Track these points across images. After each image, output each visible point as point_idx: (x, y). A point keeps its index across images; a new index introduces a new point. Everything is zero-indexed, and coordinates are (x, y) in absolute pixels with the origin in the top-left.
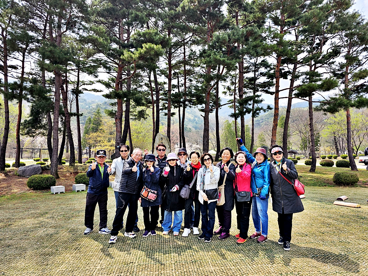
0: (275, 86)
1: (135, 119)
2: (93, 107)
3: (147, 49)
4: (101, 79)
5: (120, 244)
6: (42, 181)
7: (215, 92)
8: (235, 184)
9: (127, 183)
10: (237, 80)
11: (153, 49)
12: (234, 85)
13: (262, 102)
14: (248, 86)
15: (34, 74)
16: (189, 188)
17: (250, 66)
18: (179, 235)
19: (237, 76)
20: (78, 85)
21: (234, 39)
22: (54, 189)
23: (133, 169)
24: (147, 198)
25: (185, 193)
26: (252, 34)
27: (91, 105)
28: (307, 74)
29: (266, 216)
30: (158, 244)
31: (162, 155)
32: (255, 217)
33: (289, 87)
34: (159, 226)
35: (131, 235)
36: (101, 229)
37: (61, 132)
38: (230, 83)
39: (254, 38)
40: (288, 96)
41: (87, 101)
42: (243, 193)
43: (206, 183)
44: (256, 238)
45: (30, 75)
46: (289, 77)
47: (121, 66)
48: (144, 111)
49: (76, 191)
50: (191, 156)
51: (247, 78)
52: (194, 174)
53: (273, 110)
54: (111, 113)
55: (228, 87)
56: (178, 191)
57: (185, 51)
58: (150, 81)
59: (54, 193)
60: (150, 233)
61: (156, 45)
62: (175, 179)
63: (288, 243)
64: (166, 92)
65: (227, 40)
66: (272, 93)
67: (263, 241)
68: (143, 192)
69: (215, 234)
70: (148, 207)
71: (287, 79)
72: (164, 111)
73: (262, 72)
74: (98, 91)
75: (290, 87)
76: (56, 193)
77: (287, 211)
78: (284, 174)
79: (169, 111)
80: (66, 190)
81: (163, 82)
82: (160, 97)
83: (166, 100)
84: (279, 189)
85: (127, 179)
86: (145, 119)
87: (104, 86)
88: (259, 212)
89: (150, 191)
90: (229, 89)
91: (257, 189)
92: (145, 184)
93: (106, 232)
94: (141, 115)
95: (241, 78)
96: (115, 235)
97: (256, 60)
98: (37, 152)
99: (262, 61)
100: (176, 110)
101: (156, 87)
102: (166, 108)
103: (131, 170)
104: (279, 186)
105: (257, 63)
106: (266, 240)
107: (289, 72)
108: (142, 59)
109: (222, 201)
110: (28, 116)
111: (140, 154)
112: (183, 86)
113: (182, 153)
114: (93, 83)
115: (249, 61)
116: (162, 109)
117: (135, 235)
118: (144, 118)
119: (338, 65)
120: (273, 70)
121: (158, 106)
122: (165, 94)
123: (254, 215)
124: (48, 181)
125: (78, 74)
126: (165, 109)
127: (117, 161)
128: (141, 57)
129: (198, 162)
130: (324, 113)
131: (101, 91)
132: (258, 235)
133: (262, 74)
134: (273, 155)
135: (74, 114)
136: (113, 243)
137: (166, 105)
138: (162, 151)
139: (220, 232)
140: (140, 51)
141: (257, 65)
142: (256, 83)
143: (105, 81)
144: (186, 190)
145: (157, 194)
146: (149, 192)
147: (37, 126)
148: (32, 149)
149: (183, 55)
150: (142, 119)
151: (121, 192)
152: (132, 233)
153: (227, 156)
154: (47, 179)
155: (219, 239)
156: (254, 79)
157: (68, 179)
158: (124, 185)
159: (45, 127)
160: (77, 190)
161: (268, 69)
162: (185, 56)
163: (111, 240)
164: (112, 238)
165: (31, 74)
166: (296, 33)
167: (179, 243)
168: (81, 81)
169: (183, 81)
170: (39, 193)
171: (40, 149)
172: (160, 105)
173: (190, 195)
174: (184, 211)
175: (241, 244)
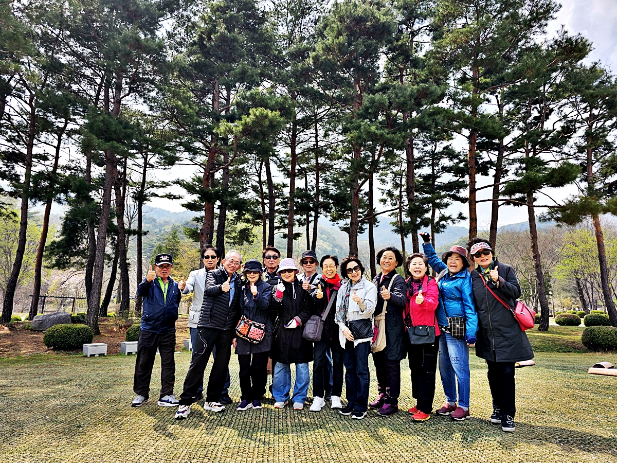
0: (468, 187)
1: (234, 243)
2: (167, 230)
3: (257, 116)
4: (181, 179)
5: (194, 420)
6: (68, 334)
7: (368, 199)
8: (405, 313)
9: (211, 311)
10: (404, 180)
11: (267, 116)
12: (399, 189)
13: (448, 207)
14: (422, 187)
15: (73, 169)
16: (321, 320)
17: (424, 156)
18: (303, 409)
19: (404, 174)
20: (143, 186)
21: (398, 103)
22: (89, 348)
23: (223, 286)
24: (247, 337)
25: (313, 329)
26: (427, 94)
27: (163, 228)
28: (521, 161)
29: (466, 370)
30: (265, 420)
31: (273, 266)
32: (445, 375)
33: (493, 183)
34: (267, 397)
35: (216, 407)
36: (162, 396)
37: (110, 260)
38: (391, 185)
39: (430, 100)
40: (491, 198)
41: (158, 221)
42: (421, 328)
43: (350, 310)
44: (447, 414)
45: (67, 170)
46: (492, 172)
47: (214, 150)
48: (248, 229)
49: (126, 354)
50: (324, 263)
51: (420, 176)
52: (328, 295)
53: (468, 220)
54: (194, 234)
55: (389, 191)
56: (301, 328)
57: (316, 134)
58: (260, 182)
59: (89, 356)
60: (250, 405)
61: (272, 111)
62: (294, 305)
63: (510, 418)
64: (286, 200)
65: (387, 104)
66: (463, 200)
67: (461, 418)
68: (240, 327)
69: (371, 409)
70: (248, 355)
71: (488, 175)
72: (282, 230)
73: (445, 166)
74: (175, 197)
75: (495, 182)
76: (91, 356)
77: (502, 357)
78: (494, 288)
79: (291, 231)
80: (109, 352)
81: (281, 184)
82: (276, 208)
83: (286, 212)
84: (485, 317)
85: (212, 304)
86: (250, 242)
87: (185, 190)
88: (453, 362)
89: (253, 324)
90: (390, 194)
91: (448, 319)
92: (245, 312)
93: (171, 403)
94: (245, 236)
95: (410, 175)
96: (186, 405)
97: (434, 147)
98: (69, 303)
99: (444, 149)
100: (301, 230)
101: (270, 191)
102: (285, 226)
103: (220, 288)
104: (487, 311)
105: (437, 151)
106: (467, 417)
107: (490, 162)
108: (249, 134)
109: (381, 344)
110: (59, 234)
111: (237, 260)
112: (313, 190)
113: (308, 260)
114: (167, 185)
115: (423, 149)
116: (279, 228)
117: (223, 407)
118: (248, 241)
119: (574, 146)
120: (464, 163)
121: (272, 222)
122: (284, 203)
123: (442, 371)
124: (79, 335)
125: (145, 171)
126: (284, 228)
127: (198, 274)
128: (247, 130)
129: (335, 273)
130: (557, 224)
131: (180, 198)
132: (451, 409)
133: (445, 169)
134: (474, 257)
135: (134, 232)
136: (182, 418)
137: (287, 221)
138: (272, 259)
139: (379, 405)
140: (246, 120)
141: (436, 154)
142: (436, 183)
143: (187, 181)
144: (317, 324)
145: (265, 330)
146: (251, 325)
147: (72, 251)
148: (61, 297)
149: (314, 139)
150: (245, 243)
151: (201, 327)
152: (217, 404)
153: (390, 261)
154: (79, 331)
155: (378, 415)
156: (433, 177)
157: (114, 337)
158: (208, 313)
159: (84, 253)
160: (127, 351)
161: (456, 161)
162: (317, 142)
163: (179, 413)
164: (180, 410)
165: (69, 169)
166: (498, 100)
167: (304, 420)
168: (148, 181)
169: (314, 182)
170: (62, 355)
171: (74, 298)
172: (276, 220)
173: (323, 333)
174: (311, 364)
175: (420, 421)
